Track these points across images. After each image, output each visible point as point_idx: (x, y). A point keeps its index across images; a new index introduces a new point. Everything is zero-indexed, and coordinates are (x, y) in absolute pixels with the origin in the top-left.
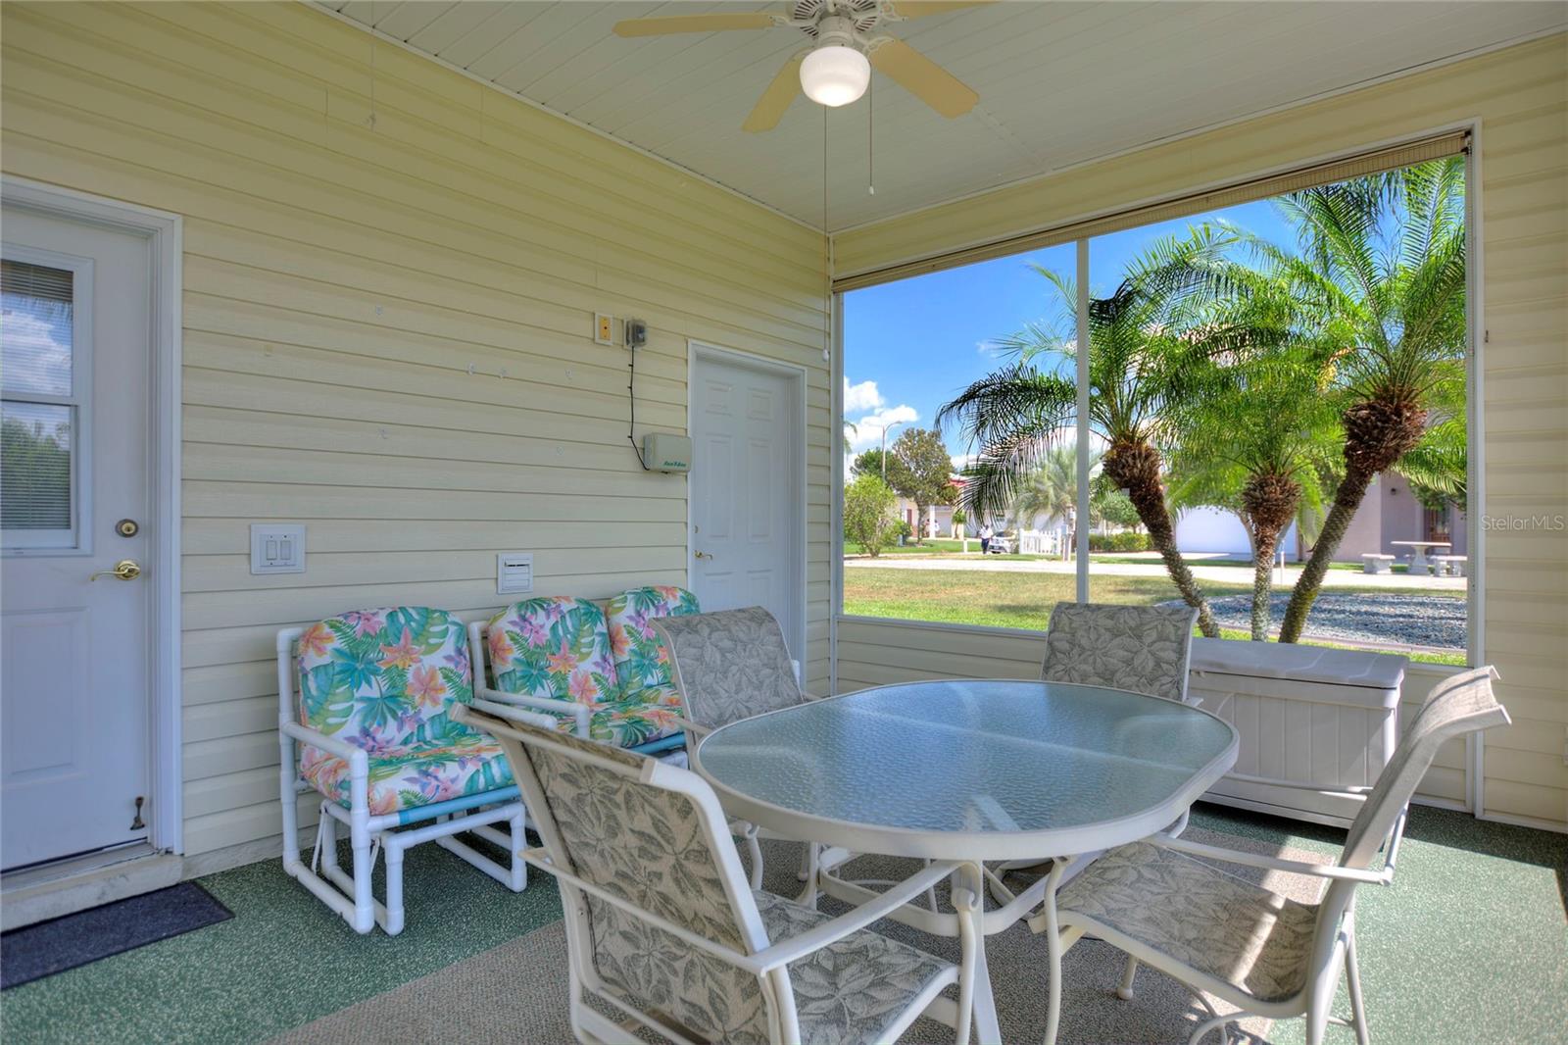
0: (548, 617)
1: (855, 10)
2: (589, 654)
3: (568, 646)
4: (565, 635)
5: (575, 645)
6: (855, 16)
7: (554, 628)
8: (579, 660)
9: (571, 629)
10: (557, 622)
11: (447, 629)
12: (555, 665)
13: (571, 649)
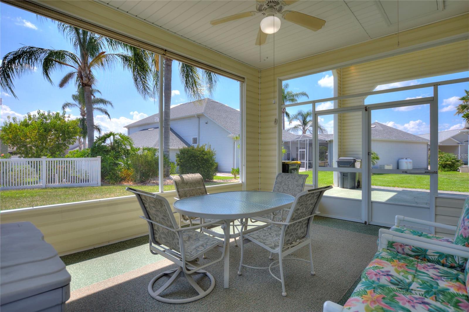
1: (275, 6)
6: (275, 7)
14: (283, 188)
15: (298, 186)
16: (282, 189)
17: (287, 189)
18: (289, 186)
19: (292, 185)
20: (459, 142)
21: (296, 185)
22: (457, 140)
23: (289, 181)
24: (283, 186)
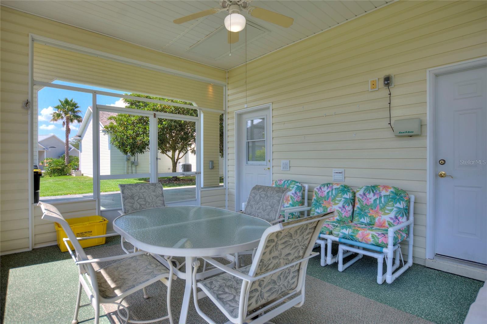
0: (327, 189)
2: (338, 203)
3: (331, 199)
4: (331, 195)
5: (334, 199)
7: (328, 193)
8: (334, 205)
9: (334, 194)
10: (330, 191)
11: (294, 186)
12: (325, 204)
13: (332, 200)
14: (139, 203)
15: (157, 197)
16: (137, 204)
17: (144, 203)
18: (147, 199)
19: (149, 197)
20: (46, 148)
21: (155, 196)
22: (43, 146)
23: (143, 193)
24: (137, 201)
